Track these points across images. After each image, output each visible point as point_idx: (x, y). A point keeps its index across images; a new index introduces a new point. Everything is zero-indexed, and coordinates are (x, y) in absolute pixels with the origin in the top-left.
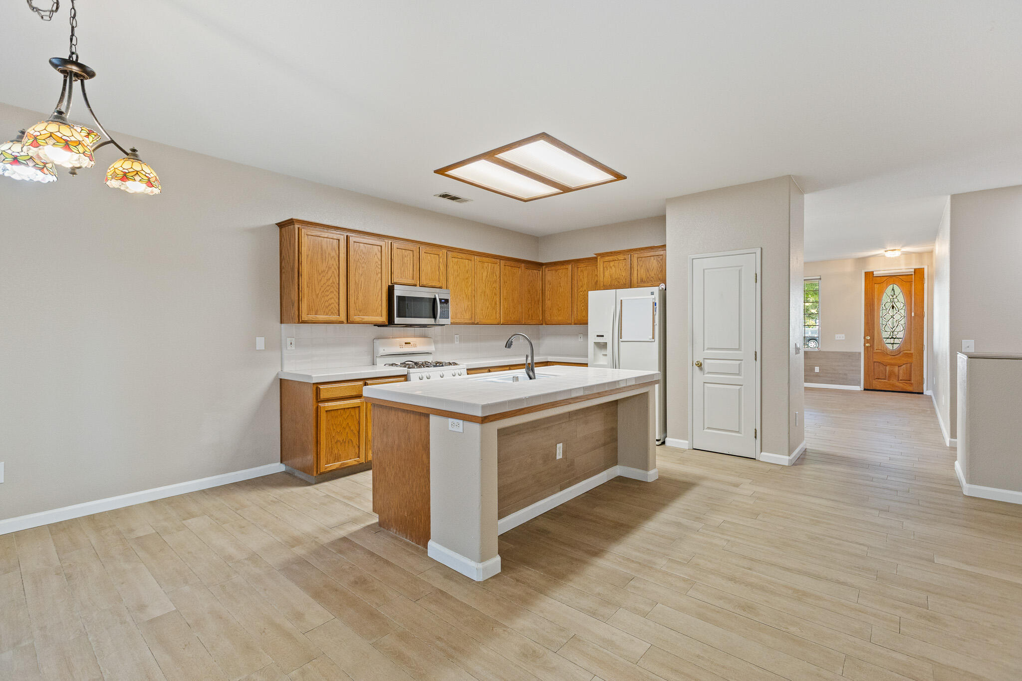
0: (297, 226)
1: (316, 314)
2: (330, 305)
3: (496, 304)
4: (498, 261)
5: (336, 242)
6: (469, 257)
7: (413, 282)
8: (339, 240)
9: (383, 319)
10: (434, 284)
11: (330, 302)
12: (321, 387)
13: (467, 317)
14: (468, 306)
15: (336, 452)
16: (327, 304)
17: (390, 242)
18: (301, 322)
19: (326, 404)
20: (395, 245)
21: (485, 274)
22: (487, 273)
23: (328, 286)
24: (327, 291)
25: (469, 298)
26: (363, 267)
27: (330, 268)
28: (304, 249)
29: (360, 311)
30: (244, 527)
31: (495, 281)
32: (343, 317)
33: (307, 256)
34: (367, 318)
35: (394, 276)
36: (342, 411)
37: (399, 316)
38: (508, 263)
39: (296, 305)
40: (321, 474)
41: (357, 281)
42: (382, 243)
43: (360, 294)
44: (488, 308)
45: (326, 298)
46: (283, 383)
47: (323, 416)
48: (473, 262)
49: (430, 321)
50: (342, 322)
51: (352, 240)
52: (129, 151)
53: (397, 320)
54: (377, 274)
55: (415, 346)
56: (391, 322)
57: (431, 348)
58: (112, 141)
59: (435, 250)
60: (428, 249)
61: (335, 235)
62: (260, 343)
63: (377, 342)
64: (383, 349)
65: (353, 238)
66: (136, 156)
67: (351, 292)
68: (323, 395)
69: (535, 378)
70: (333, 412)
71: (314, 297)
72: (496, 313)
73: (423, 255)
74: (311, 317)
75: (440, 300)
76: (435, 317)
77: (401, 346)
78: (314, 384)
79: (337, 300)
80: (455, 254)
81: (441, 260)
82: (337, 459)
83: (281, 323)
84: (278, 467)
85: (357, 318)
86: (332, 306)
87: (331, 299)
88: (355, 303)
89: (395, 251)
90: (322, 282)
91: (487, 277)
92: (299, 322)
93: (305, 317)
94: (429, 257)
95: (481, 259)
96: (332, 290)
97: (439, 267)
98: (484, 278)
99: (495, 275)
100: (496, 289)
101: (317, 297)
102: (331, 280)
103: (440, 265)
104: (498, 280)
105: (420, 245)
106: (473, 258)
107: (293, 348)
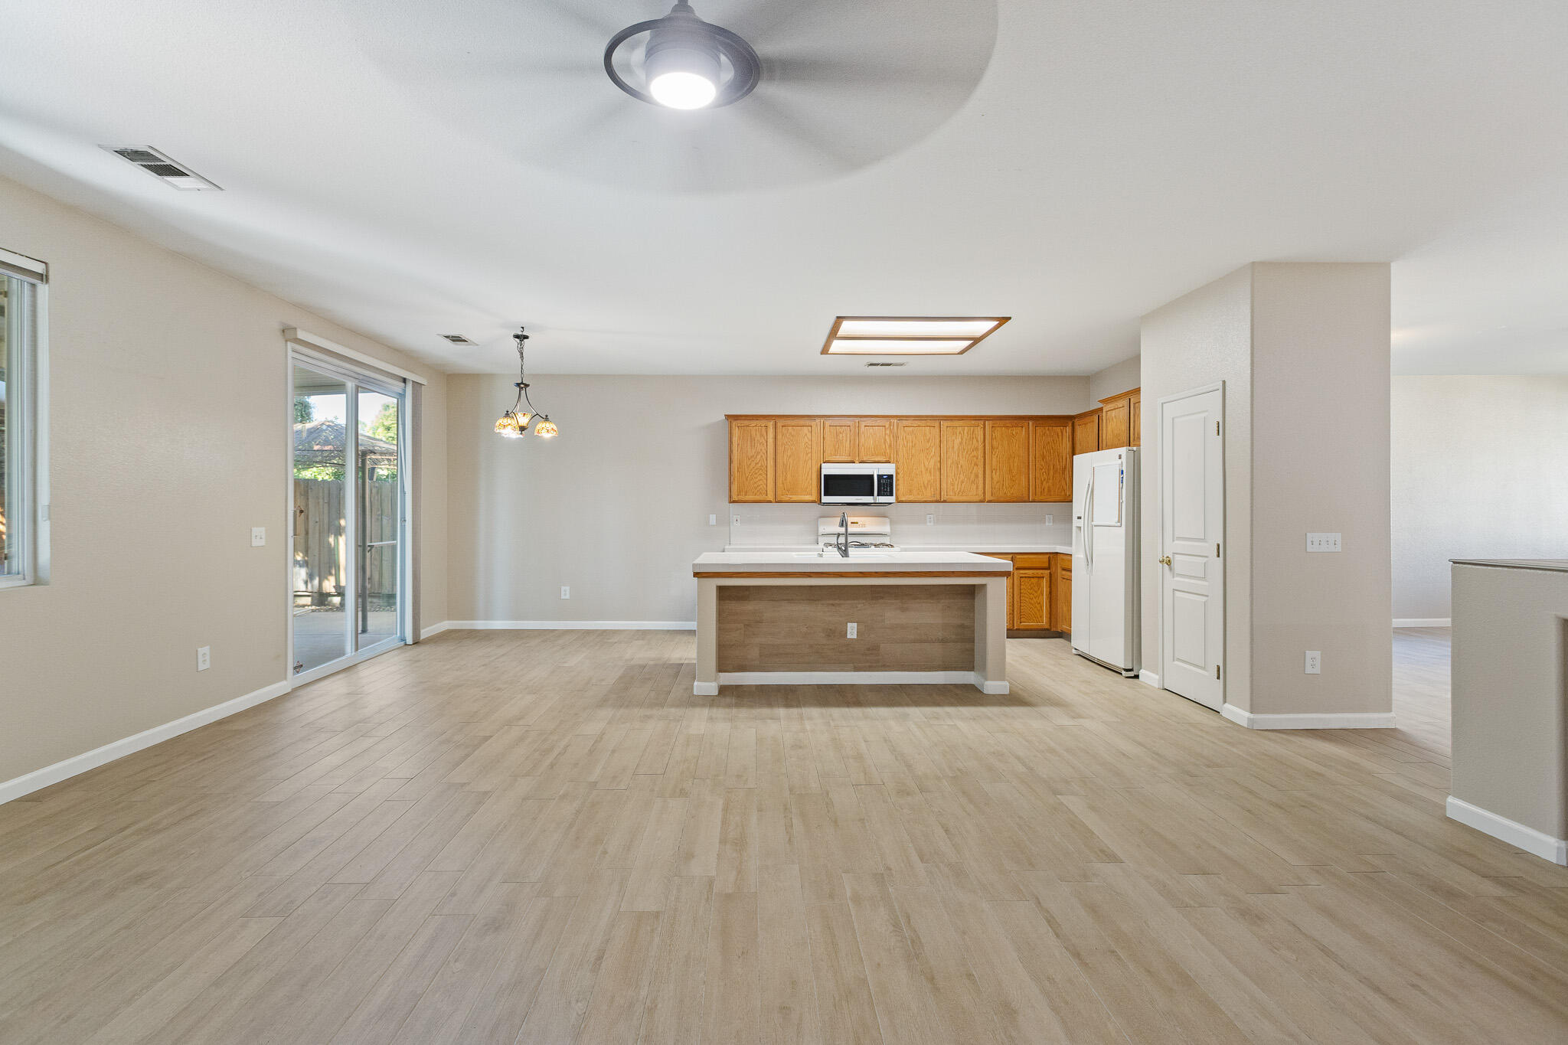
0: (730, 420)
1: (746, 496)
2: (758, 486)
3: (977, 476)
4: (981, 422)
5: (764, 430)
6: (932, 423)
7: (850, 459)
8: (767, 427)
9: (814, 497)
10: (877, 459)
11: (759, 483)
13: (928, 494)
14: (929, 481)
16: (756, 485)
17: (822, 421)
18: (732, 501)
20: (828, 423)
21: (957, 441)
22: (962, 439)
23: (757, 469)
24: (756, 474)
25: (930, 472)
26: (791, 447)
27: (758, 453)
28: (736, 439)
29: (788, 492)
31: (977, 449)
32: (772, 496)
33: (738, 445)
34: (797, 497)
35: (826, 454)
37: (827, 494)
38: (998, 423)
39: (729, 487)
41: (786, 462)
42: (813, 423)
43: (789, 476)
44: (963, 483)
45: (755, 480)
48: (937, 430)
49: (868, 499)
50: (771, 502)
51: (780, 425)
53: (826, 499)
54: (807, 454)
55: (864, 525)
57: (887, 529)
59: (880, 422)
60: (869, 422)
61: (763, 423)
62: (712, 518)
63: (821, 520)
64: (825, 528)
65: (782, 423)
67: (779, 472)
71: (744, 480)
72: (977, 488)
73: (862, 429)
74: (741, 498)
75: (881, 476)
76: (872, 494)
79: (765, 480)
80: (907, 423)
81: (888, 432)
85: (787, 497)
86: (762, 487)
87: (760, 480)
88: (783, 483)
89: (827, 429)
90: (751, 467)
91: (961, 443)
93: (736, 497)
94: (871, 430)
95: (949, 423)
96: (761, 472)
97: (885, 440)
98: (956, 448)
99: (975, 440)
100: (977, 459)
101: (747, 480)
102: (759, 465)
103: (887, 437)
104: (981, 447)
105: (860, 419)
106: (937, 424)
107: (739, 524)
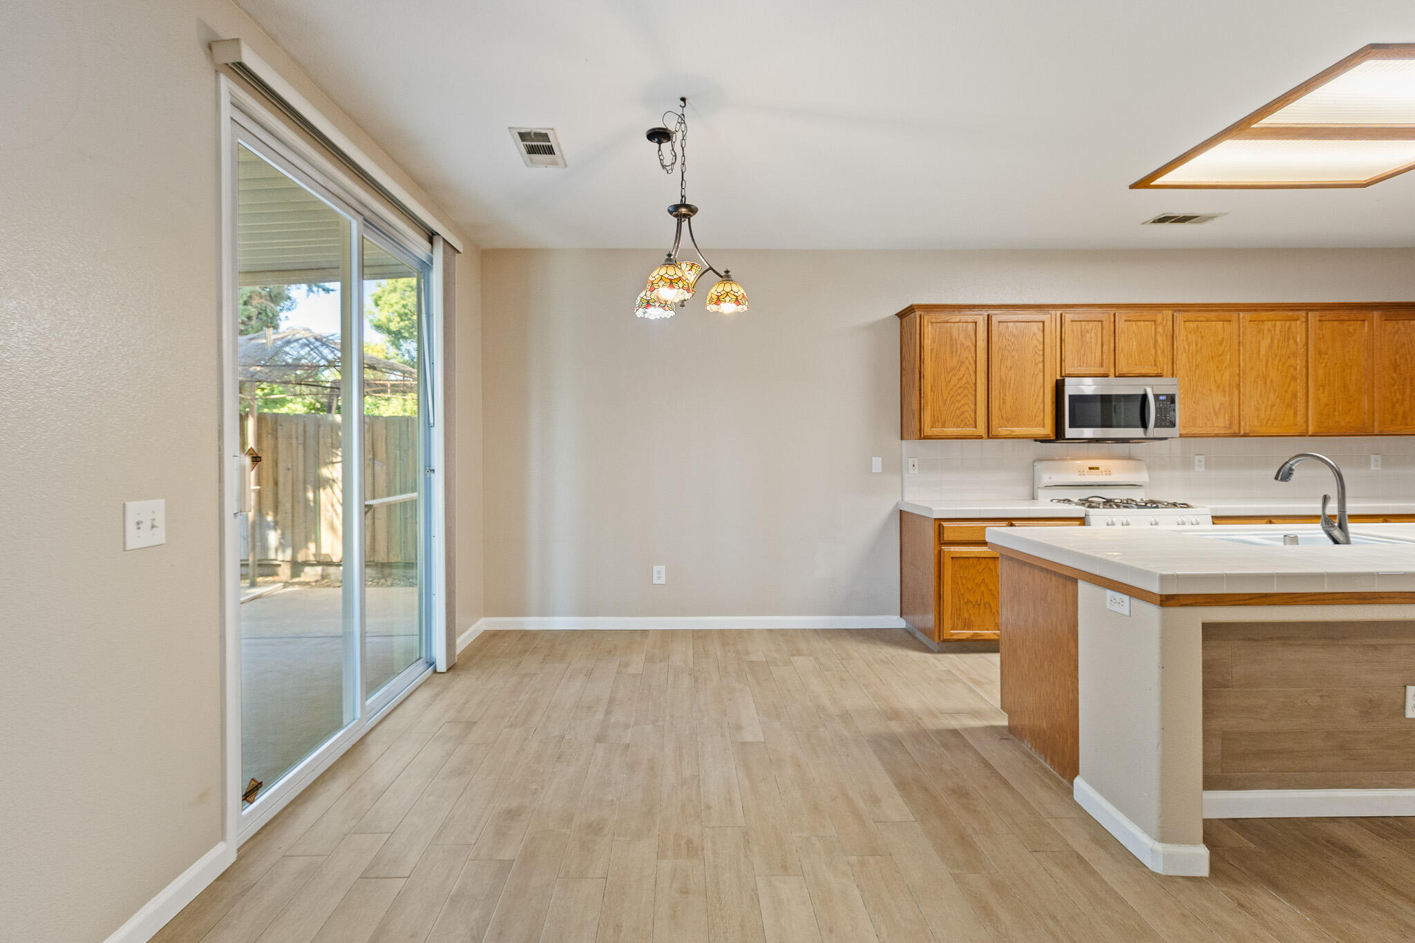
0: (918, 313)
1: (943, 426)
2: (963, 413)
3: (1295, 396)
4: (1303, 313)
5: (971, 326)
6: (1226, 315)
7: (1102, 371)
8: (976, 323)
9: (1048, 430)
10: (1143, 371)
11: (963, 409)
12: (945, 524)
13: (1220, 424)
14: (1222, 404)
15: (966, 615)
16: (958, 413)
17: (1059, 313)
18: (923, 437)
19: (953, 549)
20: (1068, 317)
21: (1265, 343)
22: (1272, 340)
23: (959, 388)
24: (959, 394)
25: (1224, 391)
26: (1013, 357)
27: (962, 363)
28: (927, 342)
29: (1008, 421)
30: (844, 680)
31: (1294, 354)
32: (981, 429)
33: (932, 351)
34: (1018, 431)
35: (1067, 364)
36: (975, 561)
37: (1073, 425)
38: (1329, 315)
39: (917, 416)
40: (944, 641)
41: (1004, 377)
42: (1044, 317)
43: (1009, 399)
44: (1273, 406)
45: (958, 405)
46: (903, 517)
47: (948, 565)
48: (1235, 325)
49: (1138, 432)
50: (980, 437)
51: (995, 320)
52: (723, 274)
53: (1070, 432)
54: (1036, 364)
55: (1108, 472)
56: (1059, 435)
57: (1143, 477)
58: (711, 268)
59: (1147, 314)
60: (1132, 314)
61: (970, 316)
62: (877, 464)
63: (1038, 466)
64: (1048, 476)
65: (997, 316)
66: (728, 276)
67: (994, 394)
68: (948, 536)
69: (1348, 542)
70: (961, 560)
71: (942, 403)
72: (1295, 414)
73: (1121, 325)
74: (937, 431)
75: (1156, 397)
76: (1144, 425)
77: (1081, 473)
78: (935, 519)
79: (973, 406)
80: (1192, 315)
81: (1160, 329)
82: (968, 625)
83: (902, 438)
84: (896, 622)
85: (1003, 431)
86: (966, 413)
87: (964, 405)
88: (1000, 409)
89: (1067, 327)
90: (952, 384)
91: (1270, 346)
92: (920, 438)
93: (928, 431)
94: (1135, 327)
95: (1254, 315)
96: (966, 392)
97: (1156, 341)
98: (1263, 351)
99: (1291, 342)
100: (1295, 369)
101: (945, 404)
102: (964, 379)
103: (1159, 339)
104: (1302, 351)
105: (1116, 310)
106: (1234, 315)
107: (916, 471)
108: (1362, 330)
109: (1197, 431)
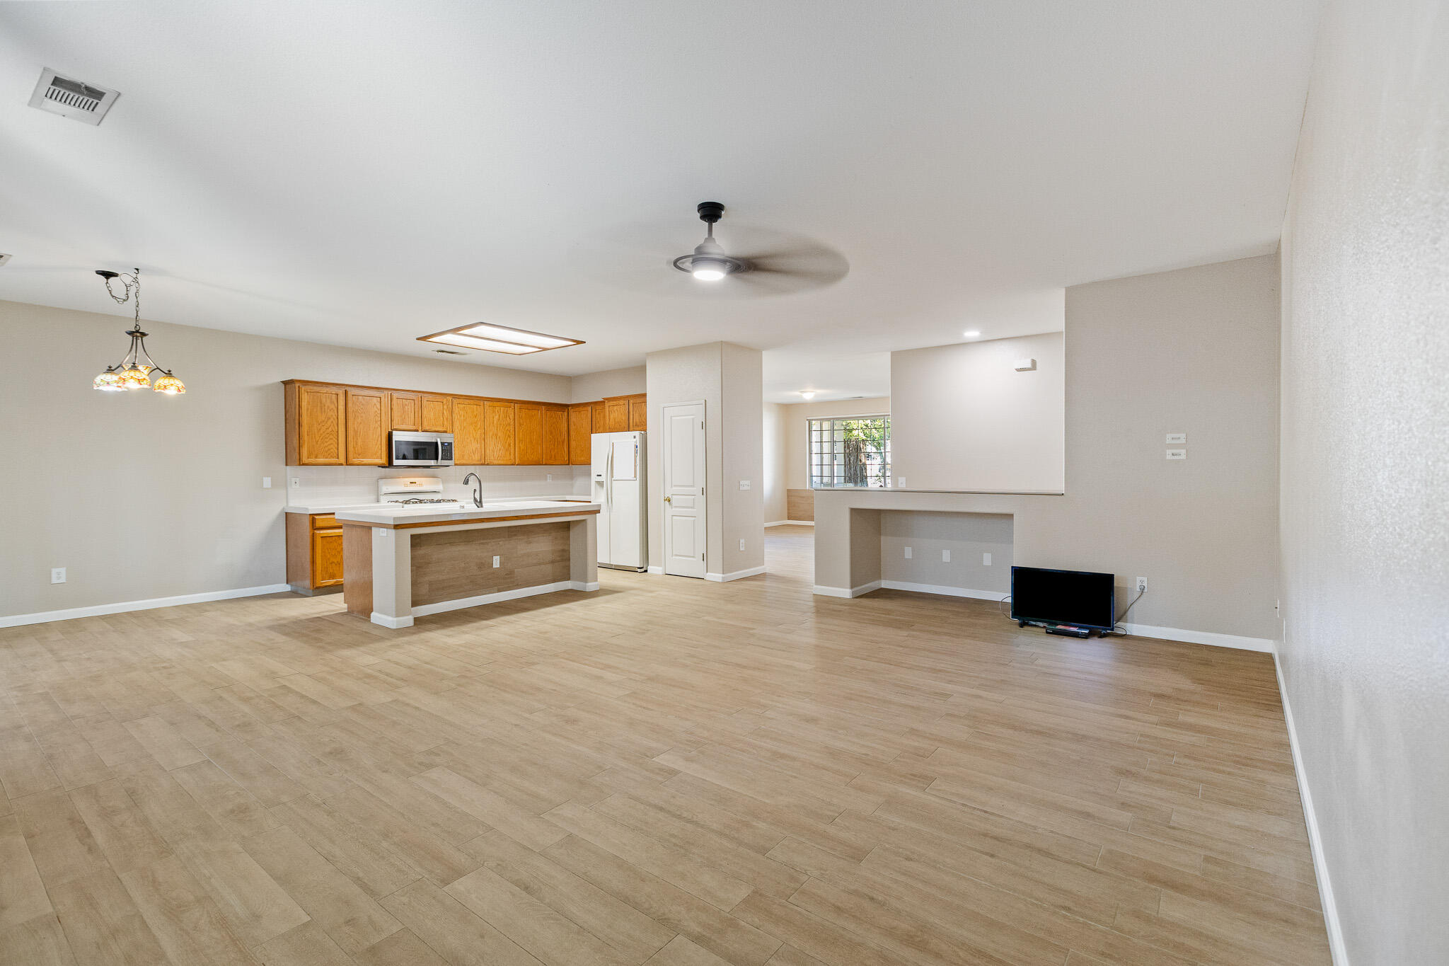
0: (297, 385)
1: (316, 457)
2: (329, 449)
3: (509, 445)
4: (513, 404)
5: (334, 396)
6: (477, 402)
7: (414, 428)
8: (337, 395)
9: (384, 460)
10: (437, 429)
11: (329, 447)
12: (317, 517)
13: (476, 458)
14: (476, 448)
15: (331, 571)
16: (327, 449)
17: (390, 393)
18: (301, 464)
19: (322, 532)
20: (395, 396)
21: (496, 417)
22: (500, 416)
23: (328, 434)
24: (327, 438)
25: (477, 441)
26: (362, 417)
27: (329, 418)
28: (304, 404)
29: (359, 454)
31: (509, 424)
32: (342, 460)
33: (307, 409)
34: (366, 461)
35: (394, 423)
36: (336, 538)
37: (398, 458)
38: (524, 406)
39: (297, 450)
40: (317, 588)
41: (356, 428)
42: (381, 395)
43: (360, 440)
44: (500, 450)
45: (326, 444)
46: (288, 516)
47: (319, 541)
48: (482, 407)
49: (432, 462)
50: (342, 465)
51: (350, 394)
52: (166, 371)
53: (396, 462)
54: (376, 422)
55: (420, 485)
56: (390, 464)
57: (437, 487)
58: (158, 368)
59: (439, 398)
60: (430, 397)
61: (334, 390)
62: (267, 482)
63: (380, 481)
64: (386, 488)
65: (351, 391)
66: (170, 373)
67: (350, 438)
68: (318, 524)
70: (328, 538)
71: (315, 443)
72: (510, 454)
73: (425, 403)
74: (312, 460)
75: (442, 444)
76: (437, 459)
77: (404, 486)
78: (310, 514)
79: (336, 446)
80: (461, 401)
81: (445, 407)
82: (332, 577)
83: (286, 465)
84: (283, 587)
85: (356, 461)
86: (332, 450)
87: (330, 445)
88: (354, 447)
89: (395, 401)
90: (321, 432)
91: (499, 419)
92: (300, 465)
93: (305, 460)
94: (432, 405)
95: (491, 403)
96: (331, 437)
97: (443, 413)
98: (495, 422)
99: (508, 418)
100: (510, 431)
101: (317, 444)
102: (330, 429)
103: (445, 412)
104: (512, 423)
105: (422, 395)
106: (482, 403)
107: (298, 486)
108: (538, 414)
109: (464, 462)
